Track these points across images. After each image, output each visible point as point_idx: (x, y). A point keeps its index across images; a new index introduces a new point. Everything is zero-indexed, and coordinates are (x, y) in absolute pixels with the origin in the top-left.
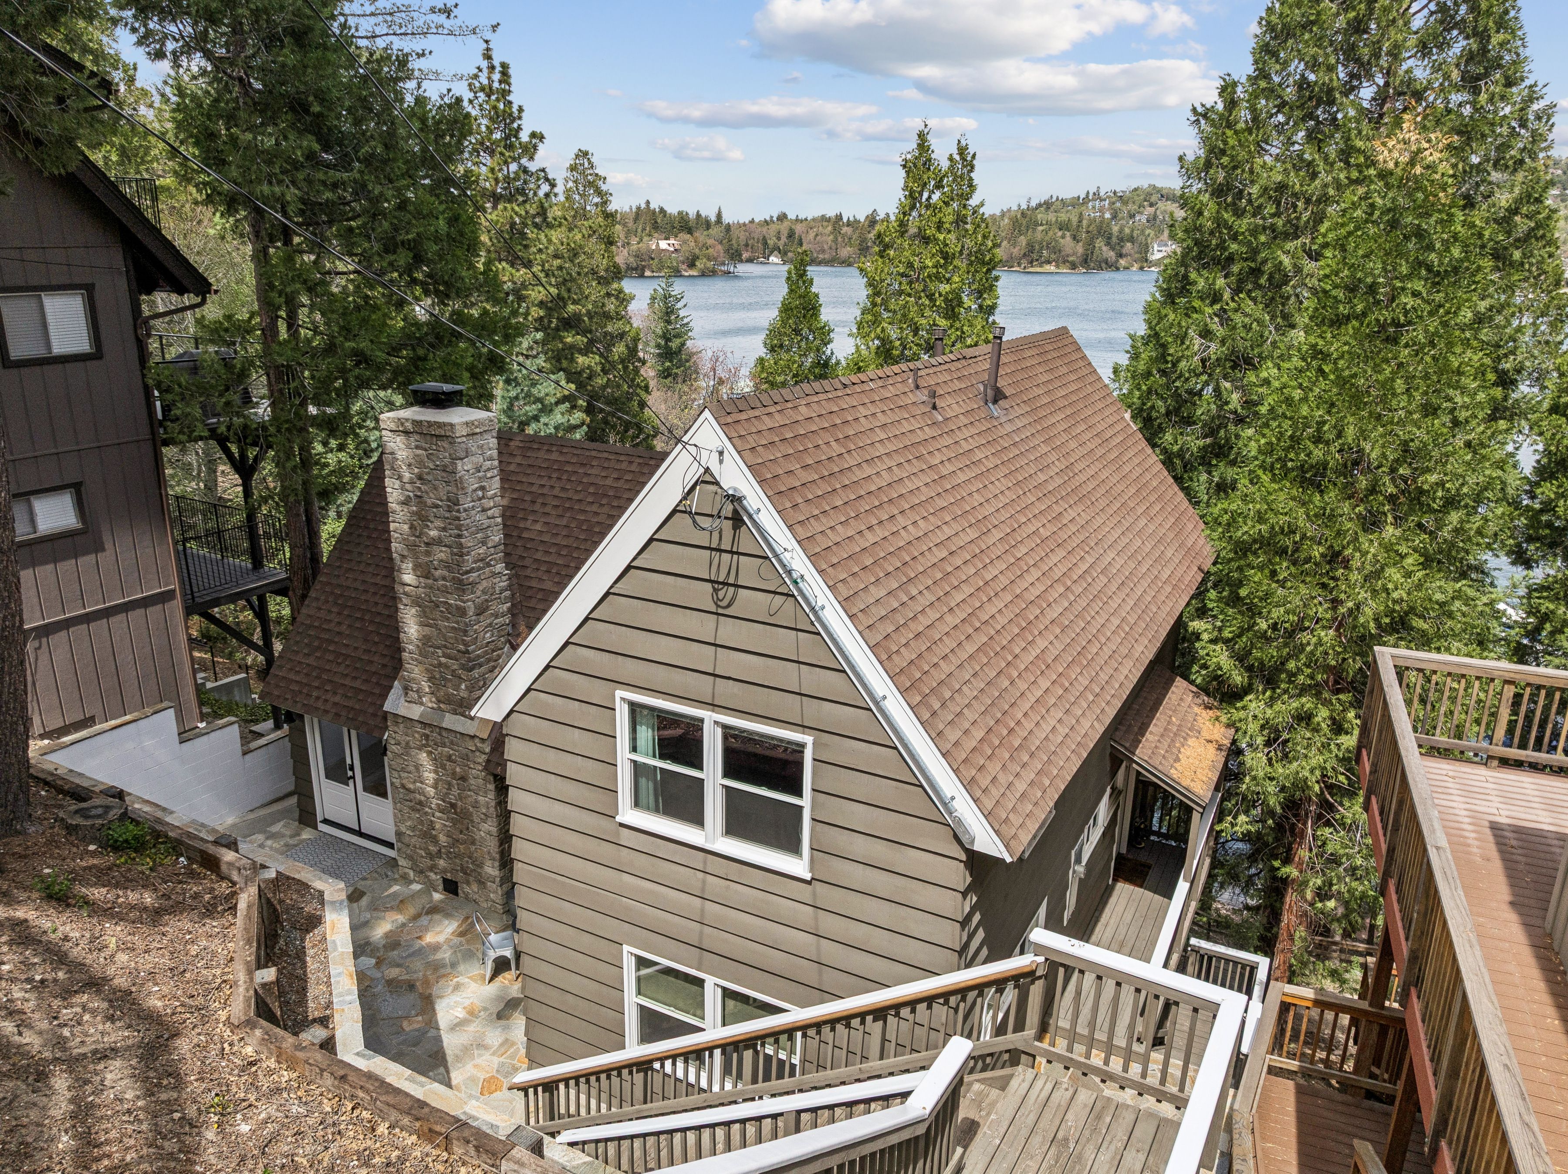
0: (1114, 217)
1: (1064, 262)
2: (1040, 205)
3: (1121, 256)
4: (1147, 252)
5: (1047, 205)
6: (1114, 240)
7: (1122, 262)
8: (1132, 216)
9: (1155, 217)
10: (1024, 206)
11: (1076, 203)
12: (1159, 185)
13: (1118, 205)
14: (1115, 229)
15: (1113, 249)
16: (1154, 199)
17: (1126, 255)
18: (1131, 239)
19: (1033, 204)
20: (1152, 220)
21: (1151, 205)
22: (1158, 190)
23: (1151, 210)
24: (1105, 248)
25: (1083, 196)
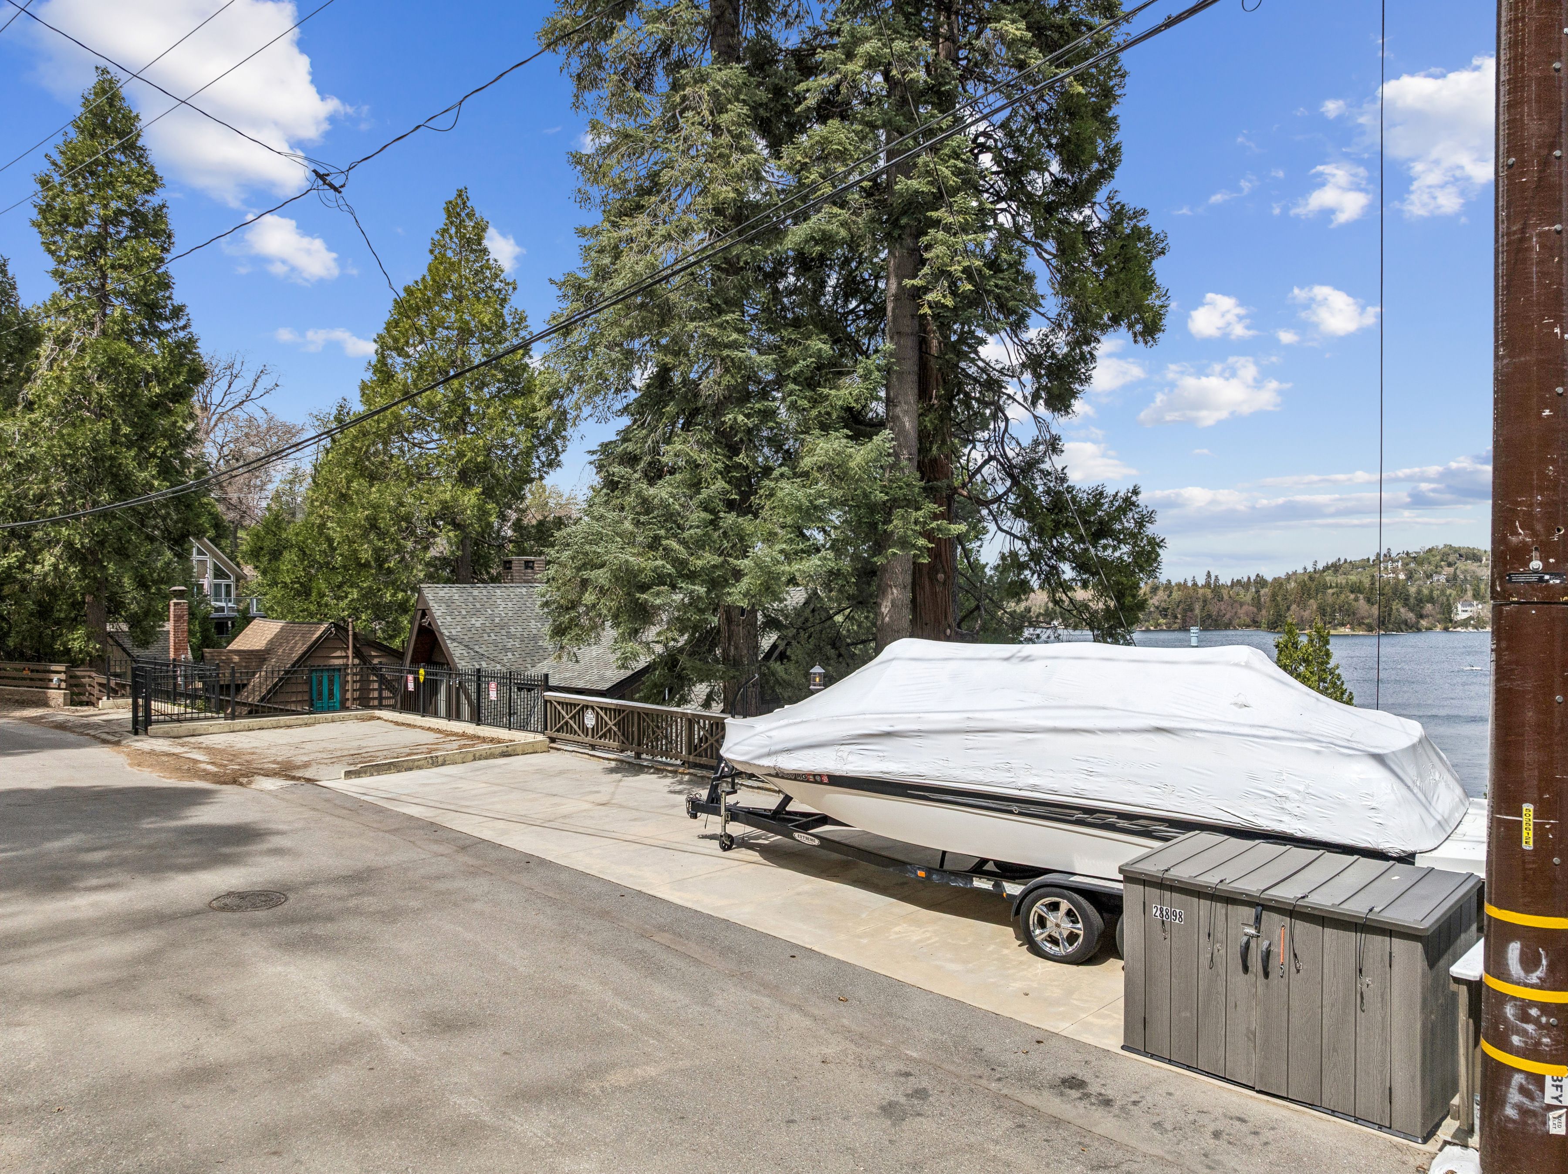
0: (1410, 577)
1: (1360, 624)
2: (1327, 568)
3: (1421, 616)
4: (1450, 612)
5: (1335, 567)
6: (1412, 600)
7: (1424, 623)
8: (1429, 576)
9: (1455, 577)
10: (1310, 569)
11: (1365, 564)
12: (1456, 544)
13: (1412, 565)
14: (1413, 590)
15: (1411, 610)
16: (1451, 558)
17: (1427, 616)
18: (1431, 599)
19: (1320, 566)
20: (1452, 580)
21: (1450, 565)
22: (1456, 550)
23: (1451, 570)
24: (1402, 610)
25: (1372, 558)
